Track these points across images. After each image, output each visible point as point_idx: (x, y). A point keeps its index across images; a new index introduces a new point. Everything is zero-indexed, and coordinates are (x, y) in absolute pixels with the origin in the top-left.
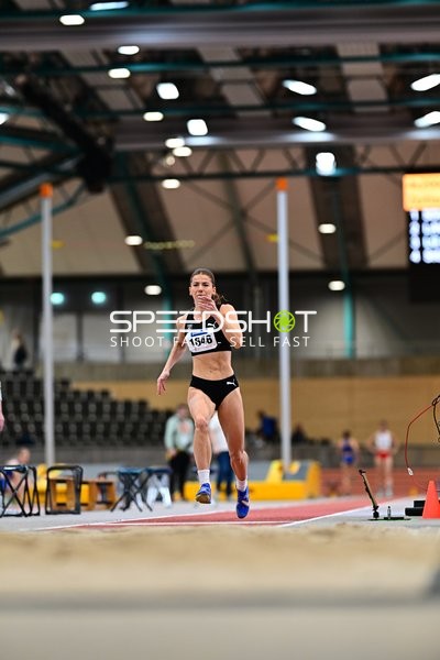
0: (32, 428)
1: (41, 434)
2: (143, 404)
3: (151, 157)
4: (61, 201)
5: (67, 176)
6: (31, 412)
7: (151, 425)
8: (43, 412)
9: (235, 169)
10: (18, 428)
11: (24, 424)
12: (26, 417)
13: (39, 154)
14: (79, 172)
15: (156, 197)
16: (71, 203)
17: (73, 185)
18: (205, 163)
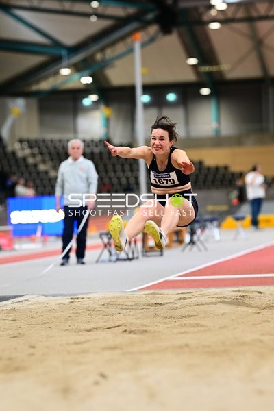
0: (132, 181)
1: (137, 183)
2: (201, 163)
3: (201, 10)
4: (146, 38)
5: (149, 23)
6: (132, 170)
7: (206, 176)
8: (138, 170)
9: (255, 14)
10: (124, 181)
11: (127, 178)
12: (129, 174)
13: (131, 10)
14: (157, 20)
15: (206, 35)
16: (152, 40)
17: (153, 29)
18: (236, 12)
